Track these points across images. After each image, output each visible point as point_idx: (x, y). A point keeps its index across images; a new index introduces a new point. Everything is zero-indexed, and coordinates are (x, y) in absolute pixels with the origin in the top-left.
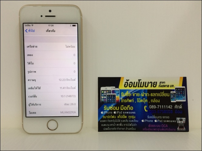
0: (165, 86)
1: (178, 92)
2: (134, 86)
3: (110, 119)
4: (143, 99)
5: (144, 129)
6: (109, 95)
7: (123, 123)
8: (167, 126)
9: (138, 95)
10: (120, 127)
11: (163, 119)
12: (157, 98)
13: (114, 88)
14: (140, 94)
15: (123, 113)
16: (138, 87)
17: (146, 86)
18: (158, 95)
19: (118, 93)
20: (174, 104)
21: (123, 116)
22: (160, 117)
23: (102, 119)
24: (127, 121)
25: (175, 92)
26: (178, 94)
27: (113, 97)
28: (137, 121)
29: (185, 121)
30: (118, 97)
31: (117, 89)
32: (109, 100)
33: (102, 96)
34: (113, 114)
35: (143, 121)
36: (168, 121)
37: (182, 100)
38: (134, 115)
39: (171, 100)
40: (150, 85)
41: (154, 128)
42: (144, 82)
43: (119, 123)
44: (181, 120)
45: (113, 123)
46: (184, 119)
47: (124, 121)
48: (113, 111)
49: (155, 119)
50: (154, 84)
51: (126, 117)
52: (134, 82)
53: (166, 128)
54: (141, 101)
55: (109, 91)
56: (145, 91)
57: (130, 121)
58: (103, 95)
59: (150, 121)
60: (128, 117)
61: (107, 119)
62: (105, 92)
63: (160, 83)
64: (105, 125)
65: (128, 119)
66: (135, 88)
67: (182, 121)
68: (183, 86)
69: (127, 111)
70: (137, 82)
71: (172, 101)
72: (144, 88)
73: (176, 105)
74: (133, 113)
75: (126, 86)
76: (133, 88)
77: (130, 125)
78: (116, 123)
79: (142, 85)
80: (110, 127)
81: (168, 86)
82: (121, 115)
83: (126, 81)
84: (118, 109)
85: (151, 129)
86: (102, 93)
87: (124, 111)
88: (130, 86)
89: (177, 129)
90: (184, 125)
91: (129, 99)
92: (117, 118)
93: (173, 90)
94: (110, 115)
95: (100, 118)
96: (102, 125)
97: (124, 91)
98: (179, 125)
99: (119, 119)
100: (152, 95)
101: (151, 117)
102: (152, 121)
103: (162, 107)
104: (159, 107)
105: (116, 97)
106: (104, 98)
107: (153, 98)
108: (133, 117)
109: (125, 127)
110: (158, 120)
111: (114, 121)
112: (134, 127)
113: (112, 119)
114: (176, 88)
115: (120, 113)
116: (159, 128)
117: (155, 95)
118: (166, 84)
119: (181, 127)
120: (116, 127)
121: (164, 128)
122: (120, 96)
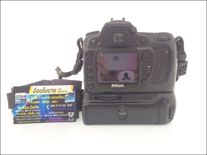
0: (61, 92)
1: (70, 96)
2: (40, 92)
3: (22, 115)
4: (46, 101)
5: (46, 121)
6: (22, 99)
7: (32, 118)
8: (61, 118)
9: (43, 98)
10: (29, 120)
11: (59, 114)
12: (56, 100)
13: (25, 94)
14: (44, 97)
15: (31, 110)
16: (43, 92)
17: (49, 92)
18: (57, 98)
19: (28, 97)
20: (67, 104)
21: (32, 113)
22: (58, 113)
23: (17, 116)
24: (34, 116)
25: (68, 95)
26: (70, 97)
27: (25, 100)
28: (42, 116)
30: (28, 100)
31: (28, 94)
32: (22, 103)
34: (25, 112)
35: (45, 116)
36: (62, 115)
37: (71, 100)
38: (40, 112)
40: (51, 91)
41: (53, 120)
42: (47, 89)
43: (29, 118)
44: (71, 114)
45: (24, 118)
47: (32, 116)
48: (25, 110)
49: (54, 114)
50: (54, 90)
51: (34, 113)
52: (40, 90)
53: (61, 120)
54: (45, 102)
55: (22, 96)
56: (47, 95)
57: (36, 116)
59: (50, 115)
60: (35, 113)
61: (20, 115)
62: (19, 97)
63: (59, 89)
64: (18, 120)
65: (35, 115)
66: (41, 94)
68: (73, 91)
69: (34, 109)
70: (42, 90)
71: (66, 102)
72: (47, 93)
73: (68, 104)
74: (39, 110)
75: (34, 92)
76: (39, 94)
77: (37, 119)
78: (27, 118)
79: (46, 92)
80: (22, 121)
81: (64, 92)
82: (30, 113)
83: (35, 89)
84: (28, 108)
85: (51, 121)
86: (16, 98)
87: (33, 109)
88: (38, 92)
89: (68, 120)
90: (73, 118)
91: (37, 101)
92: (27, 115)
93: (67, 94)
94: (22, 112)
95: (15, 115)
96: (16, 120)
97: (33, 96)
98: (70, 117)
99: (29, 115)
100: (52, 98)
101: (51, 113)
102: (52, 115)
103: (59, 106)
104: (57, 106)
105: (27, 100)
106: (18, 101)
107: (53, 100)
108: (39, 113)
109: (33, 120)
110: (56, 115)
111: (25, 116)
112: (39, 120)
113: (24, 115)
114: (69, 93)
115: (30, 111)
116: (56, 120)
117: (54, 97)
118: (62, 90)
119: (71, 119)
120: (27, 120)
121: (60, 120)
122: (30, 99)
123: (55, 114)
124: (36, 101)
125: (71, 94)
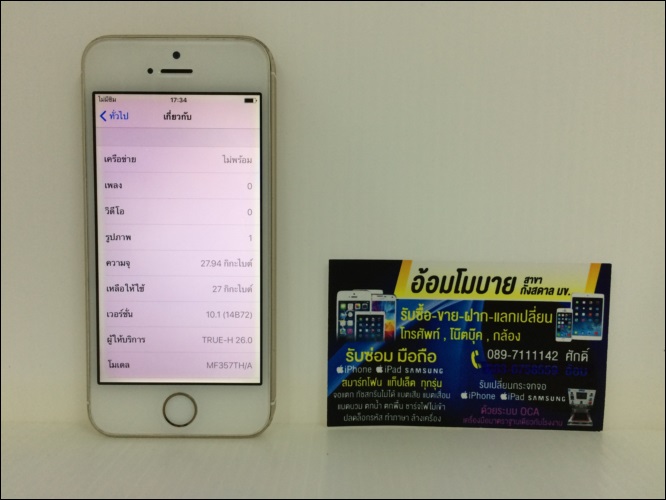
0: (540, 291)
1: (580, 312)
2: (442, 291)
3: (365, 389)
4: (468, 331)
5: (465, 420)
6: (364, 317)
7: (403, 401)
8: (537, 412)
9: (453, 316)
10: (393, 412)
11: (527, 392)
12: (513, 327)
13: (378, 295)
14: (461, 314)
15: (403, 370)
17: (482, 288)
18: (518, 318)
19: (391, 309)
20: (564, 347)
21: (404, 379)
22: (519, 386)
23: (341, 389)
24: (415, 394)
25: (570, 310)
26: (580, 317)
27: (376, 323)
28: (447, 396)
29: (593, 398)
30: (390, 323)
31: (389, 298)
32: (364, 332)
33: (340, 319)
34: (374, 375)
35: (464, 396)
36: (541, 398)
37: (590, 334)
38: (438, 377)
39: (557, 334)
40: (493, 286)
41: (497, 416)
42: (474, 278)
43: (391, 401)
44: (582, 396)
45: (371, 400)
46: (591, 393)
47: (406, 395)
48: (374, 365)
49: (502, 391)
50: (506, 284)
51: (412, 383)
52: (445, 278)
53: (533, 418)
54: (463, 335)
55: (364, 305)
56: (476, 305)
57: (425, 395)
58: (343, 315)
59: (486, 396)
60: (418, 383)
61: (354, 389)
63: (527, 279)
64: (347, 407)
65: (418, 388)
66: (444, 297)
67: (585, 398)
68: (597, 292)
69: (416, 365)
70: (452, 278)
71: (558, 339)
72: (474, 296)
73: (571, 352)
74: (436, 371)
75: (417, 287)
76: (438, 296)
77: (426, 407)
78: (383, 401)
79: (468, 288)
80: (365, 412)
81: (550, 291)
82: (398, 379)
83: (419, 274)
84: (388, 358)
85: (488, 421)
86: (341, 311)
87: (407, 364)
88: (431, 288)
89: (566, 422)
91: (426, 330)
92: (385, 386)
93: (566, 305)
94: (364, 376)
95: (335, 386)
96: (339, 407)
97: (412, 305)
98: (575, 410)
99: (392, 388)
100: (497, 318)
101: (490, 385)
102: (493, 397)
103: (525, 355)
104: (519, 355)
105: (386, 321)
106: (346, 327)
107: (500, 327)
108: (435, 384)
109: (410, 412)
110: (512, 395)
111: (375, 394)
112: (437, 413)
113: (372, 389)
114: (575, 299)
115: (395, 371)
116: (512, 417)
117: (507, 317)
118: (543, 285)
119: (580, 416)
120: (382, 412)
121: (527, 417)
122: (399, 320)
123: (508, 392)
124: (422, 330)
125: (587, 306)
